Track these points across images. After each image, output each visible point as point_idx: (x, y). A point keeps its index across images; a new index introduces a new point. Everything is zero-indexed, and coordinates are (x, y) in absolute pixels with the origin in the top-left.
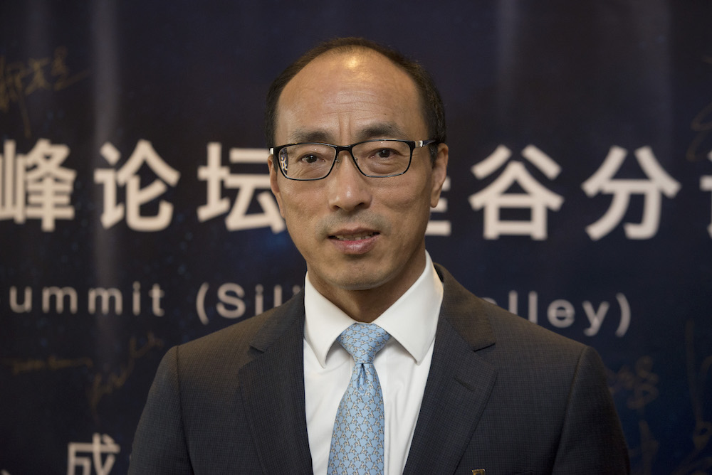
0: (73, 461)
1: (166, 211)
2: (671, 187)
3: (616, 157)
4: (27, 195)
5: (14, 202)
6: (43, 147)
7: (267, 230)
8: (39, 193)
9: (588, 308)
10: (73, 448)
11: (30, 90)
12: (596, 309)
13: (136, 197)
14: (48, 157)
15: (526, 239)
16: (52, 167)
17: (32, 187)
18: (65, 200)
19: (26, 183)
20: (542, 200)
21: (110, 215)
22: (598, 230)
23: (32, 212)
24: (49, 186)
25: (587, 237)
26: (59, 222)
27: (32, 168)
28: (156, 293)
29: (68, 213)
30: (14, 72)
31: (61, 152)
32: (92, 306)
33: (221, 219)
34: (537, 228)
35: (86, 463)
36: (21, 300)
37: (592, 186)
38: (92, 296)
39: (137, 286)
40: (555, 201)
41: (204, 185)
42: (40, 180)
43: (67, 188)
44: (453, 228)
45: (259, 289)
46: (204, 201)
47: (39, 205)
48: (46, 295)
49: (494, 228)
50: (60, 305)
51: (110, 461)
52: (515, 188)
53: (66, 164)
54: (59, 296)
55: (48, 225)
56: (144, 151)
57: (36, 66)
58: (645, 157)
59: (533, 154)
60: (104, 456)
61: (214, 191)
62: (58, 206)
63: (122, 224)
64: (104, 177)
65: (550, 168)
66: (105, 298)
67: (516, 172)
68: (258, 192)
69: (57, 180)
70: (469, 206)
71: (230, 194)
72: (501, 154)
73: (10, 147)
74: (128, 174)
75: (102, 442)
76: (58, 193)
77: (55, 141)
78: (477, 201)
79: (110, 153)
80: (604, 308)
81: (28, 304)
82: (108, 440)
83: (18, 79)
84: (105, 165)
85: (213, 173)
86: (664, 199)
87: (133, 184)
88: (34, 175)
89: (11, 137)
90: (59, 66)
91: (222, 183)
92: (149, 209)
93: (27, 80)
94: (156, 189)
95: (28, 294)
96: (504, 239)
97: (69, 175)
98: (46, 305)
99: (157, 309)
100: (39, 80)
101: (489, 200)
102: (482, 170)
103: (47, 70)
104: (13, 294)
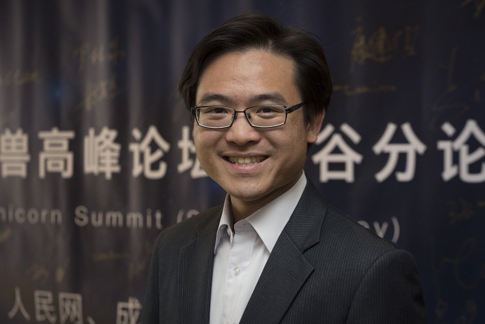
0: (120, 313)
1: (163, 167)
2: (421, 148)
3: (391, 129)
4: (100, 158)
5: (93, 162)
6: (105, 131)
8: (104, 158)
9: (376, 226)
10: (121, 305)
11: (99, 98)
12: (381, 226)
13: (149, 159)
14: (108, 137)
15: (342, 182)
16: (109, 143)
17: (102, 154)
18: (115, 161)
19: (98, 152)
20: (351, 157)
21: (137, 170)
22: (382, 176)
23: (102, 169)
24: (108, 154)
25: (375, 180)
26: (114, 174)
27: (101, 143)
28: (158, 216)
29: (117, 169)
30: (93, 89)
31: (113, 134)
32: (129, 223)
33: (189, 171)
34: (348, 175)
35: (125, 314)
36: (97, 219)
37: (378, 148)
38: (129, 217)
39: (149, 211)
40: (358, 158)
41: (180, 151)
42: (104, 150)
43: (116, 154)
46: (180, 161)
47: (104, 165)
48: (108, 216)
49: (326, 175)
50: (114, 222)
51: (137, 314)
52: (337, 151)
53: (116, 141)
54: (114, 217)
55: (108, 176)
56: (153, 132)
57: (102, 84)
58: (407, 129)
59: (346, 129)
60: (134, 310)
61: (185, 155)
62: (113, 165)
63: (142, 175)
64: (134, 148)
65: (355, 137)
66: (135, 218)
67: (337, 140)
69: (112, 150)
70: (312, 161)
71: (192, 156)
72: (329, 129)
73: (92, 132)
74: (145, 146)
75: (134, 303)
76: (113, 158)
77: (111, 127)
78: (317, 158)
79: (136, 134)
80: (385, 226)
81: (100, 222)
82: (137, 301)
84: (135, 141)
85: (185, 144)
86: (418, 156)
87: (147, 151)
88: (102, 147)
89: (92, 127)
91: (189, 150)
92: (155, 166)
93: (99, 93)
94: (158, 154)
95: (100, 216)
96: (331, 182)
97: (117, 147)
98: (108, 222)
99: (159, 225)
100: (104, 93)
101: (323, 158)
102: (320, 138)
103: (108, 87)
104: (93, 216)
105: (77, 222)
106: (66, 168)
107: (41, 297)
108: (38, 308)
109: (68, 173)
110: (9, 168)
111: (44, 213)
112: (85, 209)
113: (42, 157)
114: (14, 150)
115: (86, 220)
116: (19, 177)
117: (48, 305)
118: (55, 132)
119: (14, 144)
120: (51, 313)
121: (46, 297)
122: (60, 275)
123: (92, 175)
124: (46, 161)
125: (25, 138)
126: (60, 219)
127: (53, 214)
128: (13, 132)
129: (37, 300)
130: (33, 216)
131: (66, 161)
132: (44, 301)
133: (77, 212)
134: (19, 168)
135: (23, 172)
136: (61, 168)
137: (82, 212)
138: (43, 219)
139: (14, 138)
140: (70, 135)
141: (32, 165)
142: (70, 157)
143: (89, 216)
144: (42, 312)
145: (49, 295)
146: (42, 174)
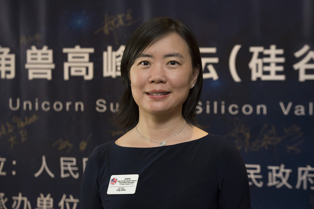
5: (112, 70)
6: (122, 48)
7: (211, 79)
11: (117, 26)
17: (118, 64)
19: (116, 62)
23: (119, 74)
27: (118, 56)
30: (111, 19)
36: (114, 108)
44: (287, 78)
45: (208, 102)
49: (303, 77)
52: (312, 61)
57: (120, 17)
67: (312, 55)
68: (207, 64)
70: (293, 68)
72: (306, 48)
73: (110, 48)
78: (296, 67)
83: (112, 22)
88: (119, 59)
89: (110, 45)
90: (129, 17)
93: (116, 22)
95: (117, 105)
96: (307, 81)
100: (121, 22)
101: (301, 66)
102: (298, 54)
103: (124, 18)
104: (112, 105)
105: (98, 109)
106: (87, 73)
107: (64, 161)
108: (63, 168)
109: (90, 77)
110: (34, 73)
111: (68, 104)
112: (104, 102)
113: (66, 65)
114: (39, 61)
115: (105, 108)
116: (45, 80)
117: (72, 166)
118: (77, 48)
119: (39, 57)
120: (75, 172)
121: (72, 162)
122: (83, 146)
123: (110, 78)
124: (70, 68)
125: (50, 52)
126: (82, 108)
127: (77, 104)
128: (39, 48)
129: (62, 164)
130: (58, 106)
131: (87, 69)
132: (69, 164)
133: (98, 103)
134: (46, 74)
135: (49, 76)
136: (83, 73)
137: (101, 103)
138: (68, 108)
139: (39, 52)
140: (91, 50)
141: (58, 71)
142: (91, 66)
143: (108, 105)
144: (66, 172)
145: (74, 160)
146: (66, 77)
